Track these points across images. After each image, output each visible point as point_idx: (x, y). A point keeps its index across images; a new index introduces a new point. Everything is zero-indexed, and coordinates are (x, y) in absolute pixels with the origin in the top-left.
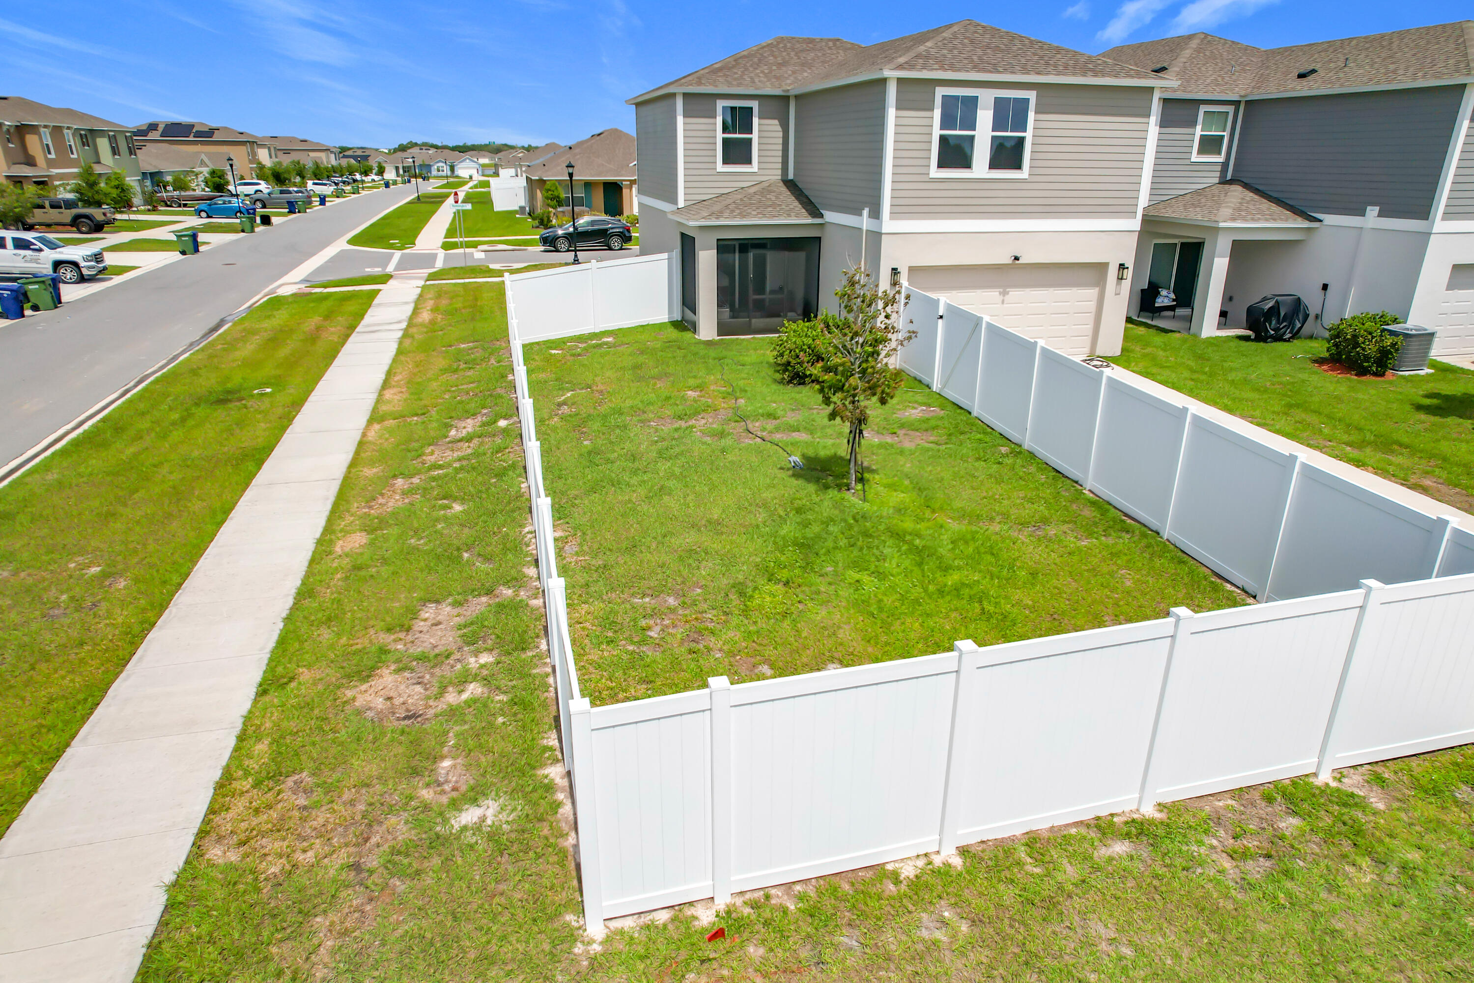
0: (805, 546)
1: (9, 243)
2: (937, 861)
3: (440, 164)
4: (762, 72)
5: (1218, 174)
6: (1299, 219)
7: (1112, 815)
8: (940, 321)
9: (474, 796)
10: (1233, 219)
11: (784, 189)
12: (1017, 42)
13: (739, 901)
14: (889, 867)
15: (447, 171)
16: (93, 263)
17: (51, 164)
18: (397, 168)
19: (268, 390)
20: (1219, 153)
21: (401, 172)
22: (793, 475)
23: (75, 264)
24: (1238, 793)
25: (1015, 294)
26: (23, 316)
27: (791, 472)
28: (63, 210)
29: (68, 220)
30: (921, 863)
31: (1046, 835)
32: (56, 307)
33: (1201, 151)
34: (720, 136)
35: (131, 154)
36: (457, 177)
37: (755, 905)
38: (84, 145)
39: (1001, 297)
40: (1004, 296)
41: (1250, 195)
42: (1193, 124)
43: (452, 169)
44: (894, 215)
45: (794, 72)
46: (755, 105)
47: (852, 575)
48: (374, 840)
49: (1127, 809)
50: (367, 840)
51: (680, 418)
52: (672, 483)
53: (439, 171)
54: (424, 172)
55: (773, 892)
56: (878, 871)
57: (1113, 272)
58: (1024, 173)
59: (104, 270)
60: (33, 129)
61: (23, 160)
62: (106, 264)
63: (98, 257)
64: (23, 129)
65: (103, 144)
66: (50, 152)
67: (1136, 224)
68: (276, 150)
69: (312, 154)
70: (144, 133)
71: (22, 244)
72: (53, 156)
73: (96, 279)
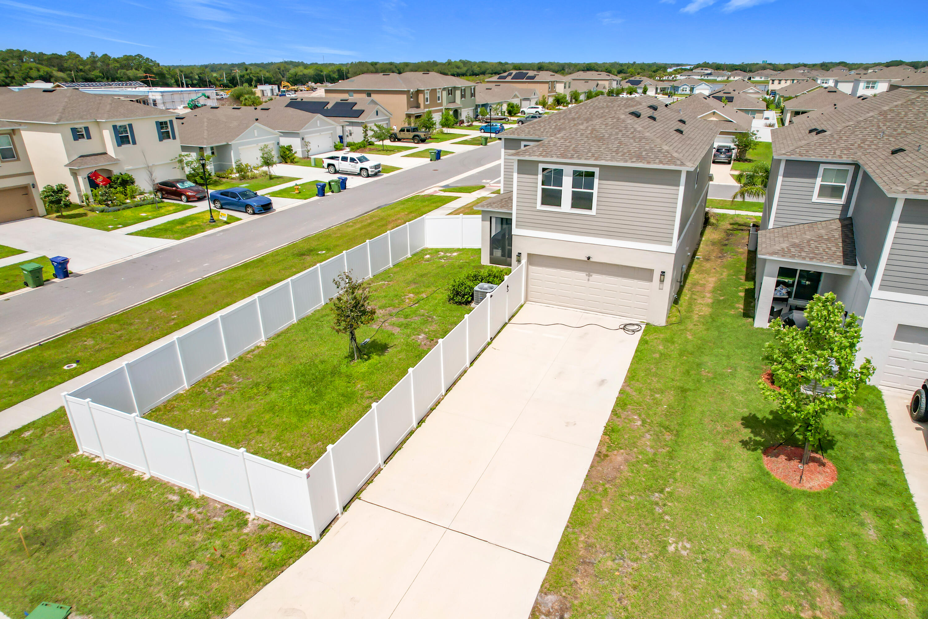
1: (349, 160)
3: (685, 87)
5: (839, 212)
15: (688, 91)
16: (374, 169)
17: (426, 107)
19: (324, 252)
20: (839, 198)
23: (367, 169)
25: (595, 276)
26: (324, 195)
29: (411, 137)
32: (339, 192)
33: (822, 196)
35: (472, 96)
38: (449, 94)
39: (587, 277)
40: (589, 277)
41: (838, 234)
42: (815, 176)
43: (692, 89)
44: (518, 226)
53: (683, 90)
54: (673, 92)
57: (657, 276)
58: (593, 212)
59: (379, 172)
60: (422, 92)
61: (416, 106)
62: (380, 169)
63: (377, 167)
64: (418, 92)
65: (458, 93)
66: (427, 101)
67: (673, 248)
68: (570, 83)
69: (600, 82)
70: (505, 78)
71: (352, 160)
72: (428, 103)
73: (376, 175)
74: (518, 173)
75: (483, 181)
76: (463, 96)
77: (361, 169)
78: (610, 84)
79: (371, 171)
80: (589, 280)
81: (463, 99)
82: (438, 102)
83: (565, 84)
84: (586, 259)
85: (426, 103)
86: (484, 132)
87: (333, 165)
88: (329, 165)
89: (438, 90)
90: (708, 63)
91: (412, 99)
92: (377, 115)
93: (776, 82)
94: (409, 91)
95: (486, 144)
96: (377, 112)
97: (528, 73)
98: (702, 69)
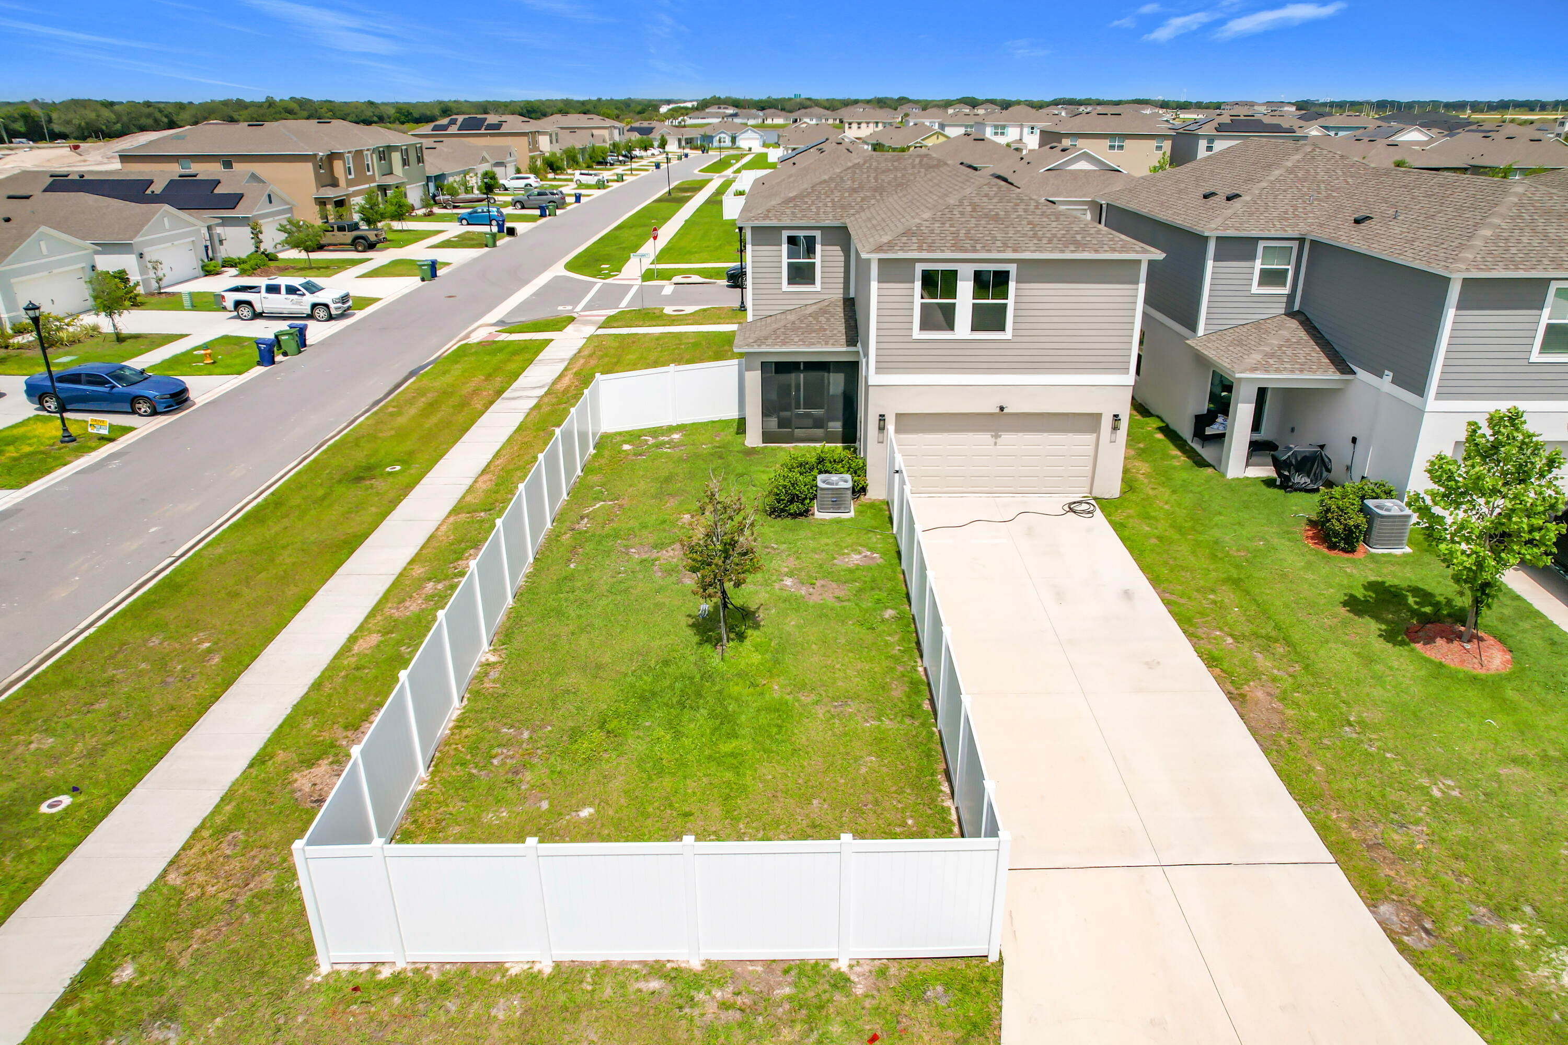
0: (648, 698)
1: (283, 290)
2: (537, 968)
3: (722, 135)
4: (833, 201)
5: (1284, 305)
6: (1332, 369)
7: (669, 961)
8: (897, 475)
10: (1254, 369)
11: (840, 311)
12: (1022, 206)
13: (409, 969)
14: (507, 966)
15: (728, 143)
16: (339, 305)
17: (350, 183)
18: (680, 141)
19: (398, 468)
20: (1284, 285)
21: (683, 143)
22: (692, 626)
23: (327, 306)
24: (770, 963)
25: (1006, 437)
26: (273, 362)
27: (691, 621)
28: (346, 233)
29: (349, 241)
30: (526, 967)
31: (614, 965)
32: (300, 352)
33: (1261, 283)
34: (785, 261)
35: (419, 162)
36: (738, 148)
38: (381, 160)
39: (994, 440)
40: (996, 438)
41: (1303, 334)
42: (1253, 258)
43: (734, 140)
44: (879, 370)
45: (863, 199)
46: (818, 234)
47: (659, 732)
48: (252, 885)
49: (680, 959)
50: (249, 883)
51: (655, 547)
52: (599, 622)
53: (720, 141)
54: (705, 144)
55: (432, 966)
57: (1107, 423)
58: (1008, 334)
59: (349, 308)
60: (338, 156)
61: (329, 182)
62: (350, 303)
63: (345, 299)
64: (331, 157)
65: (396, 157)
66: (350, 174)
67: (1129, 379)
68: (557, 134)
69: (595, 132)
70: (445, 128)
71: (291, 290)
72: (352, 176)
73: (343, 316)
74: (879, 282)
75: (560, 308)
76: (405, 162)
77: (314, 306)
78: (611, 134)
79: (336, 308)
80: (995, 444)
81: (406, 167)
82: (368, 174)
83: (551, 136)
84: (998, 410)
85: (350, 177)
86: (468, 224)
87: (249, 303)
88: (238, 304)
89: (366, 152)
90: (719, 98)
91: (322, 171)
92: (270, 201)
93: (855, 126)
94: (315, 155)
95: (494, 245)
96: (269, 196)
97: (486, 119)
98: (719, 108)
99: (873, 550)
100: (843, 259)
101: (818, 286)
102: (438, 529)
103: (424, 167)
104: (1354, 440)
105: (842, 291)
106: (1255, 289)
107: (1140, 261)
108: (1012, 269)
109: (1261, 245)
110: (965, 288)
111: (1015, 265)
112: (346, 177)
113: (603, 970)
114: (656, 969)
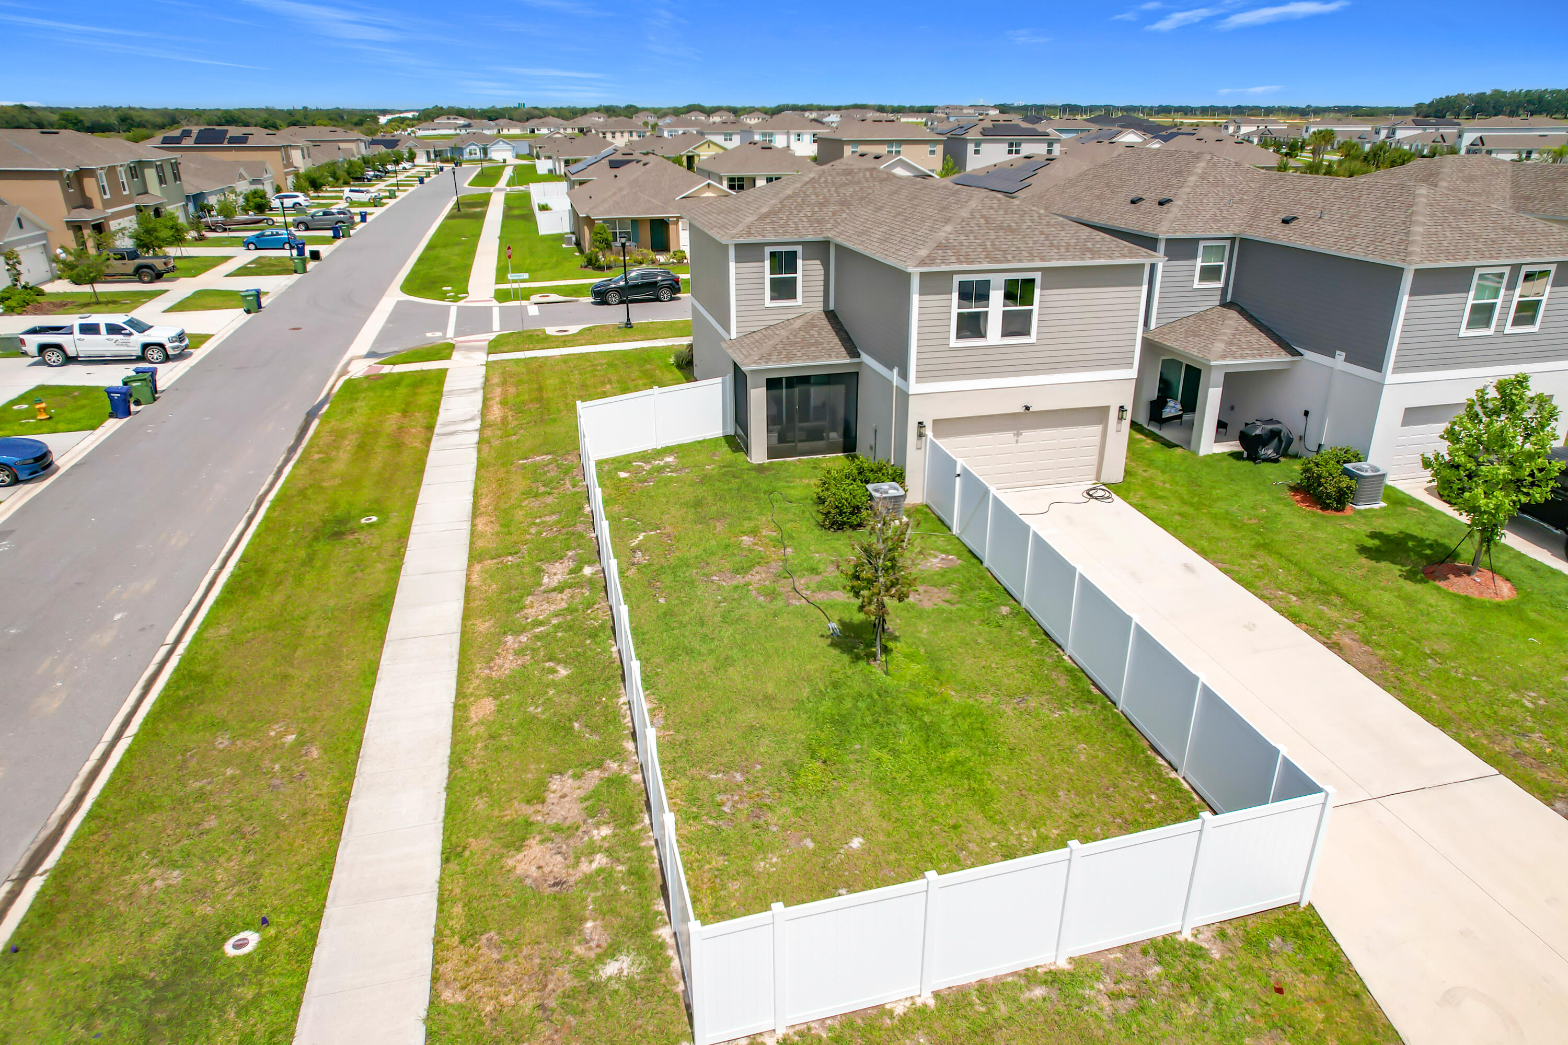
0: (841, 722)
1: (103, 329)
2: (919, 1002)
3: (473, 147)
5: (1219, 298)
6: (1283, 353)
7: (1037, 967)
8: (958, 479)
9: (612, 952)
10: (1224, 357)
11: (825, 322)
13: (791, 1032)
14: (887, 1007)
15: (479, 155)
16: (177, 344)
17: (107, 204)
18: (428, 153)
19: (374, 519)
20: (1219, 280)
21: (432, 156)
22: (832, 645)
23: (161, 345)
24: (1125, 948)
25: (1027, 434)
26: (129, 413)
27: (829, 641)
28: (126, 261)
29: (131, 270)
30: (908, 1003)
31: (991, 982)
32: (155, 399)
33: (1202, 279)
34: (768, 276)
35: (176, 180)
36: (491, 160)
37: (801, 1034)
38: (134, 177)
39: (1015, 438)
40: (1018, 436)
41: (1243, 322)
42: (1194, 257)
43: (485, 151)
44: (919, 379)
45: (834, 213)
46: (799, 249)
47: (875, 752)
48: (551, 986)
49: (1047, 962)
50: (545, 986)
51: (737, 571)
52: (735, 653)
53: (471, 154)
54: (456, 156)
55: (813, 1025)
56: (880, 1008)
57: (1114, 414)
58: (1033, 338)
59: (187, 347)
60: (91, 173)
61: (80, 203)
62: (187, 342)
63: (181, 337)
64: (81, 174)
65: (151, 175)
66: (105, 194)
67: (1133, 373)
68: (308, 148)
69: (342, 145)
70: (178, 140)
71: (113, 329)
72: (108, 196)
73: (181, 356)
74: (920, 294)
75: (429, 335)
76: (162, 180)
77: (145, 346)
78: (358, 147)
79: (174, 348)
80: (1017, 442)
81: (164, 186)
82: (125, 193)
83: (302, 150)
84: (1022, 410)
85: (105, 197)
86: (257, 249)
87: (59, 347)
88: (43, 348)
89: (119, 169)
90: (442, 108)
91: (72, 190)
92: (21, 227)
94: (61, 172)
95: (303, 271)
96: (19, 220)
97: (227, 131)
98: (449, 119)
99: (947, 552)
100: (822, 272)
101: (799, 301)
102: (468, 579)
103: (181, 185)
104: (1306, 413)
105: (821, 304)
106: (1197, 284)
107: (1143, 265)
108: (1037, 276)
109: (1202, 244)
110: (997, 296)
111: (1040, 273)
112: (102, 197)
113: (984, 989)
114: (1029, 977)
